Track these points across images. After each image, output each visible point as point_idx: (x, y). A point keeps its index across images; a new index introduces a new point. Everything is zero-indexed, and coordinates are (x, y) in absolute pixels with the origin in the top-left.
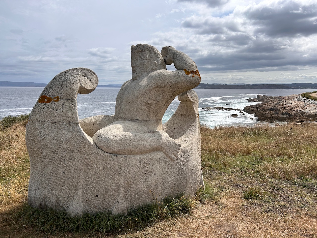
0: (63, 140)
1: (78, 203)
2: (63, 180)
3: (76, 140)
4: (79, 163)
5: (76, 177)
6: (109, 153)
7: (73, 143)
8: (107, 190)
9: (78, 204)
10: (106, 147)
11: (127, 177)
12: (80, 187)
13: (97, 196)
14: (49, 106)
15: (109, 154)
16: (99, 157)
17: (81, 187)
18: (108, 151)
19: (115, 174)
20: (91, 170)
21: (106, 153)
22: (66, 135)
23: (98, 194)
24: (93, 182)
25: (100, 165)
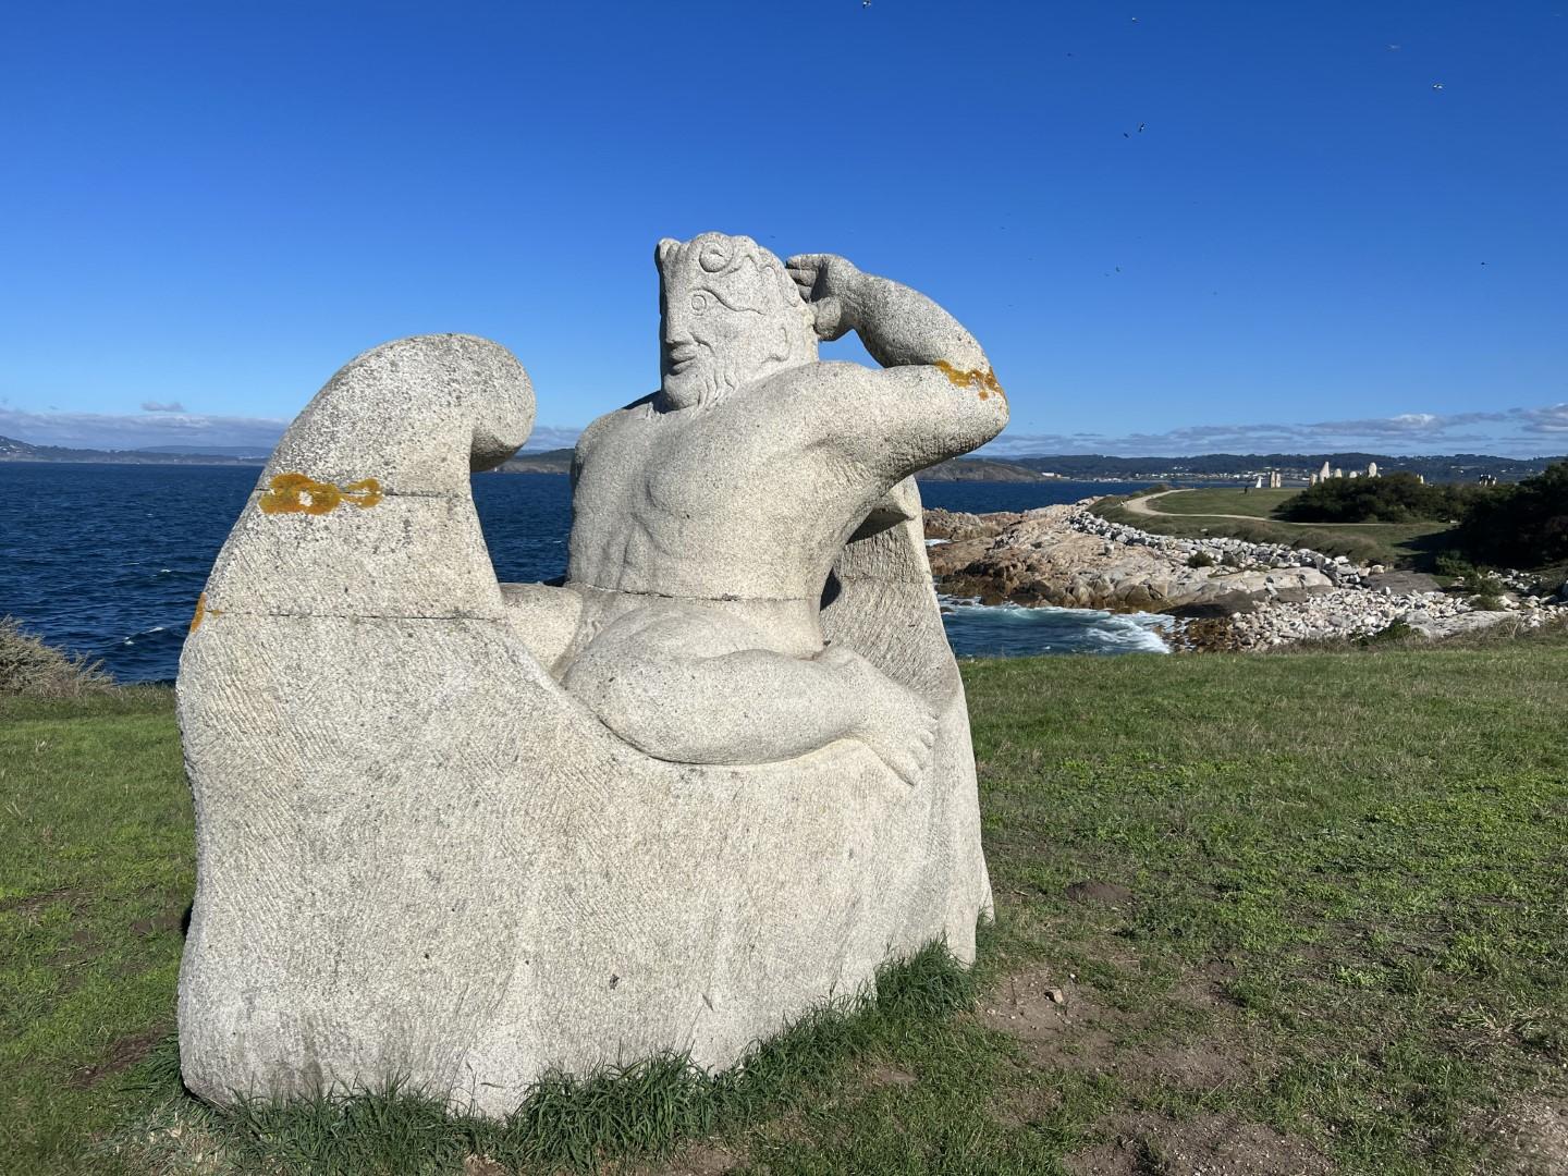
0: (430, 705)
1: (512, 1031)
2: (430, 921)
3: (499, 704)
4: (519, 820)
5: (506, 896)
6: (668, 758)
7: (488, 721)
8: (663, 945)
9: (512, 1039)
10: (657, 733)
11: (750, 872)
12: (524, 944)
13: (615, 980)
14: (326, 528)
15: (668, 767)
16: (625, 783)
17: (528, 948)
18: (662, 751)
19: (697, 864)
20: (582, 850)
21: (657, 761)
22: (448, 680)
23: (618, 975)
24: (591, 914)
25: (629, 824)
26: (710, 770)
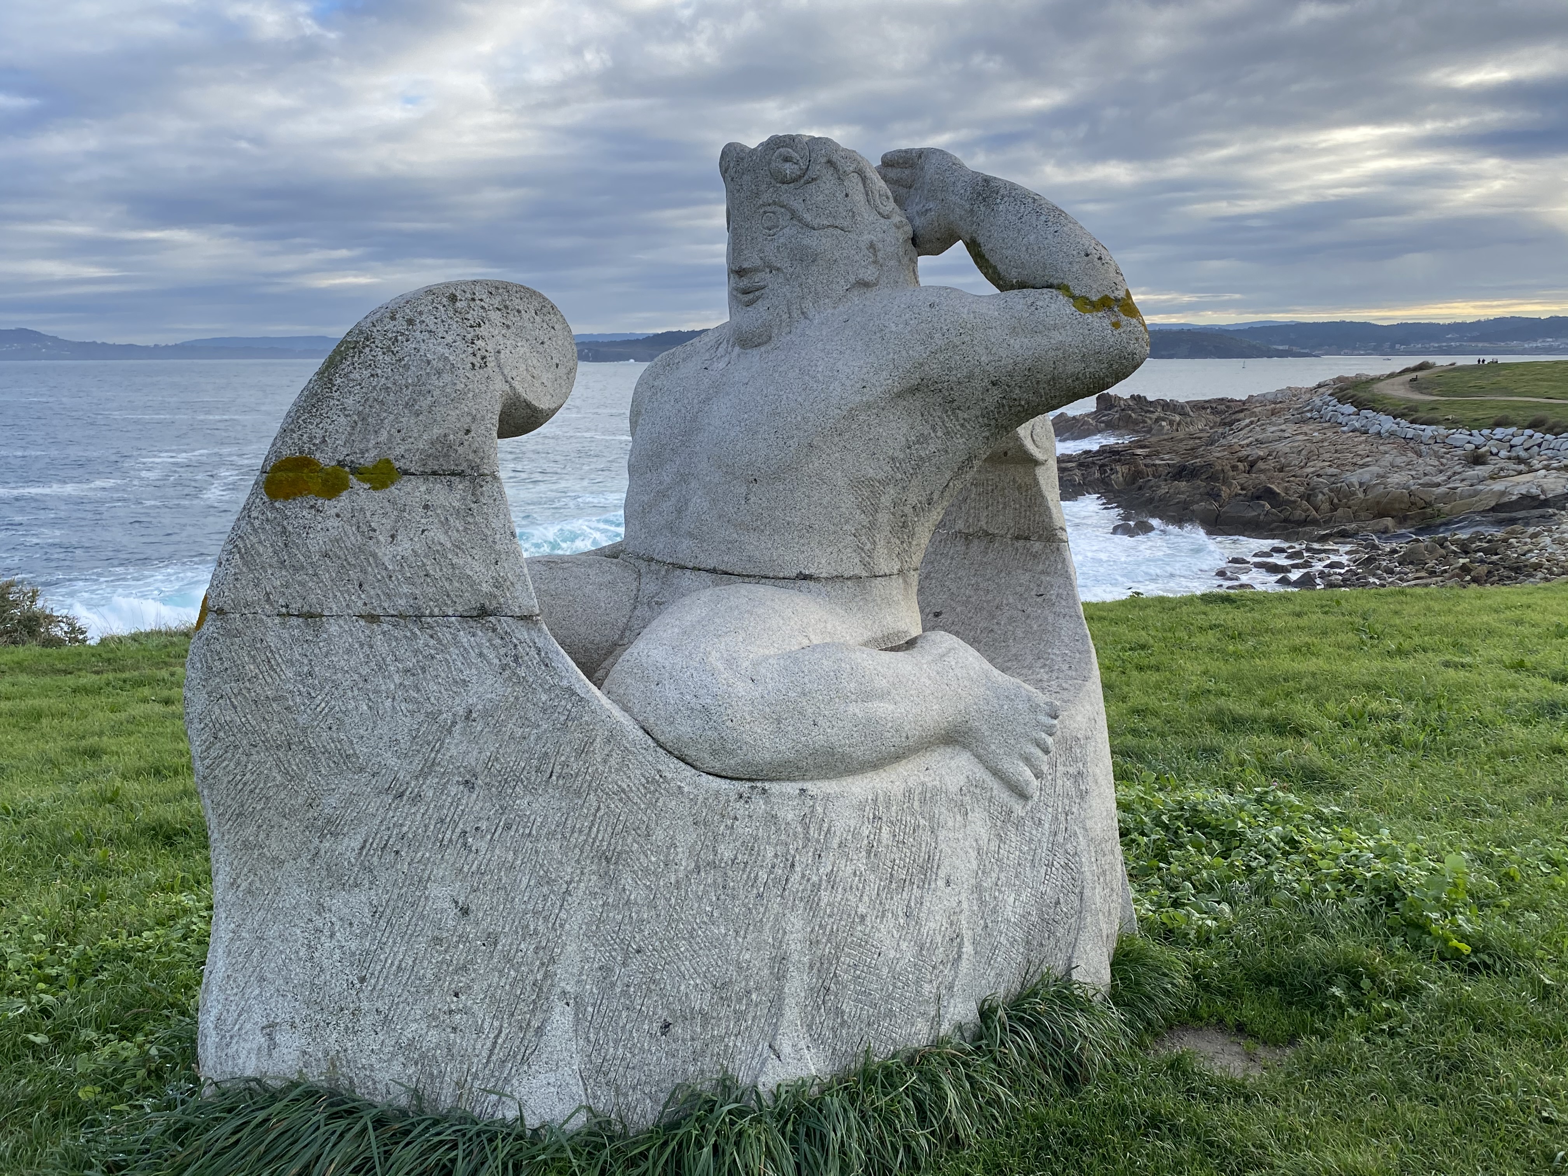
0: (454, 715)
1: (552, 1080)
2: (459, 955)
3: (530, 714)
4: (555, 847)
5: (541, 928)
7: (519, 732)
8: (721, 987)
9: (552, 1089)
11: (822, 904)
12: (562, 984)
13: (667, 1026)
16: (674, 803)
17: (568, 988)
18: (717, 766)
19: (760, 896)
20: (627, 880)
22: (473, 688)
23: (669, 1020)
24: (638, 952)
25: (680, 850)
26: (774, 788)
